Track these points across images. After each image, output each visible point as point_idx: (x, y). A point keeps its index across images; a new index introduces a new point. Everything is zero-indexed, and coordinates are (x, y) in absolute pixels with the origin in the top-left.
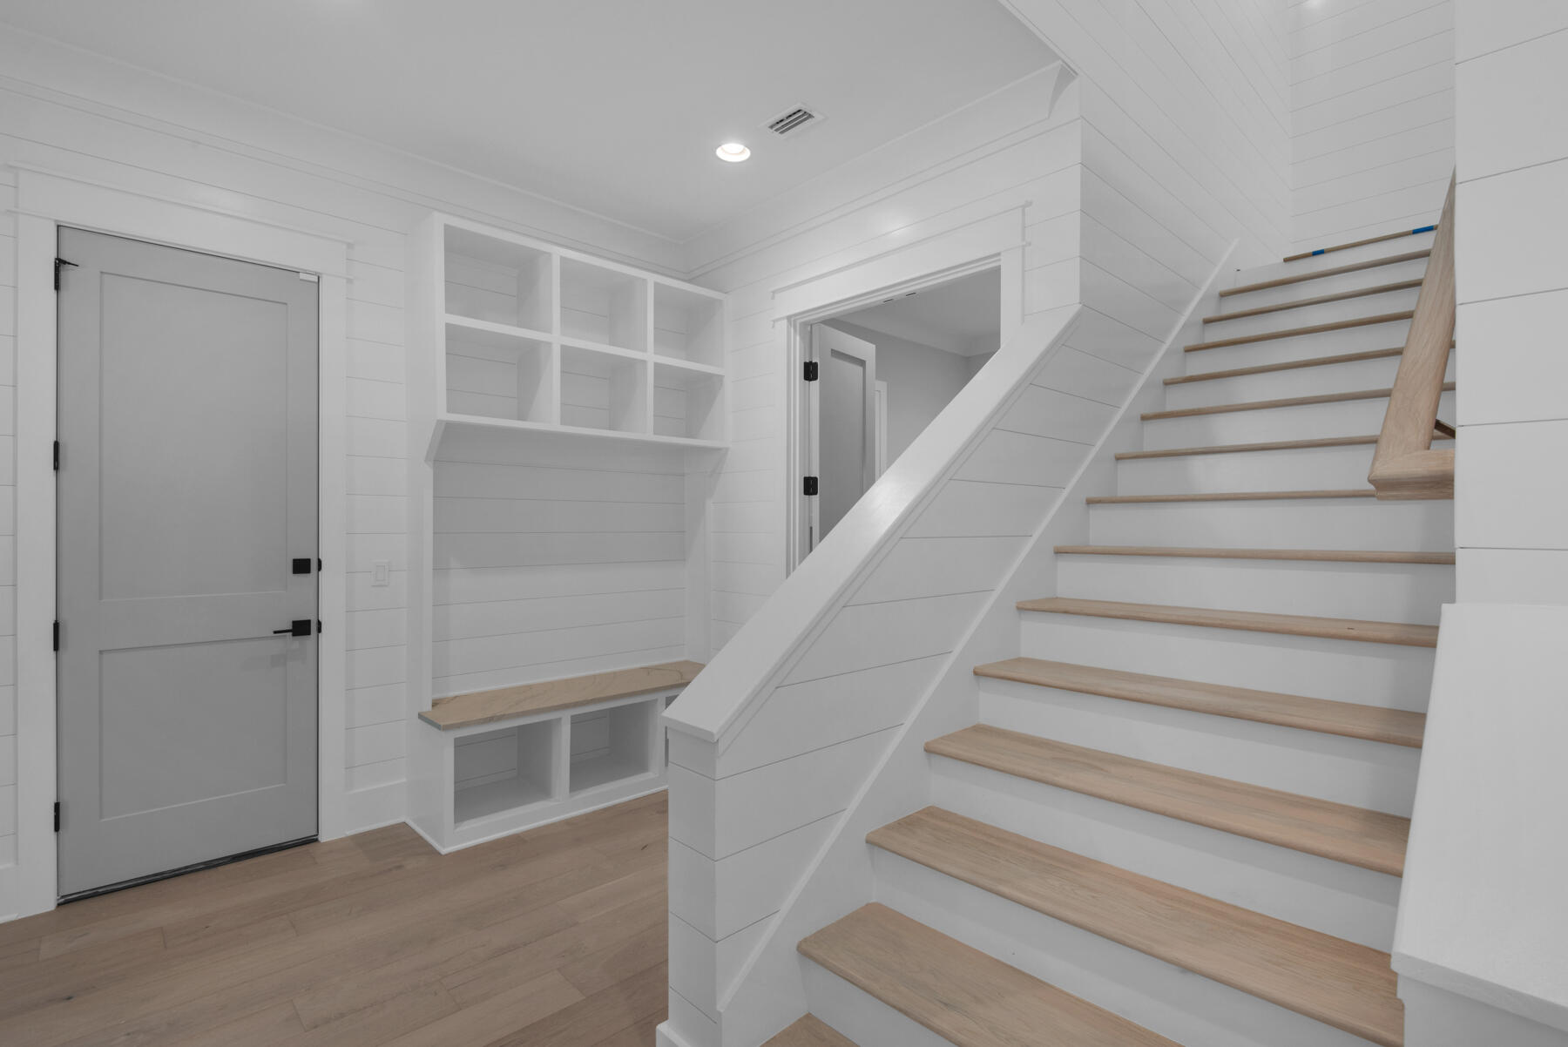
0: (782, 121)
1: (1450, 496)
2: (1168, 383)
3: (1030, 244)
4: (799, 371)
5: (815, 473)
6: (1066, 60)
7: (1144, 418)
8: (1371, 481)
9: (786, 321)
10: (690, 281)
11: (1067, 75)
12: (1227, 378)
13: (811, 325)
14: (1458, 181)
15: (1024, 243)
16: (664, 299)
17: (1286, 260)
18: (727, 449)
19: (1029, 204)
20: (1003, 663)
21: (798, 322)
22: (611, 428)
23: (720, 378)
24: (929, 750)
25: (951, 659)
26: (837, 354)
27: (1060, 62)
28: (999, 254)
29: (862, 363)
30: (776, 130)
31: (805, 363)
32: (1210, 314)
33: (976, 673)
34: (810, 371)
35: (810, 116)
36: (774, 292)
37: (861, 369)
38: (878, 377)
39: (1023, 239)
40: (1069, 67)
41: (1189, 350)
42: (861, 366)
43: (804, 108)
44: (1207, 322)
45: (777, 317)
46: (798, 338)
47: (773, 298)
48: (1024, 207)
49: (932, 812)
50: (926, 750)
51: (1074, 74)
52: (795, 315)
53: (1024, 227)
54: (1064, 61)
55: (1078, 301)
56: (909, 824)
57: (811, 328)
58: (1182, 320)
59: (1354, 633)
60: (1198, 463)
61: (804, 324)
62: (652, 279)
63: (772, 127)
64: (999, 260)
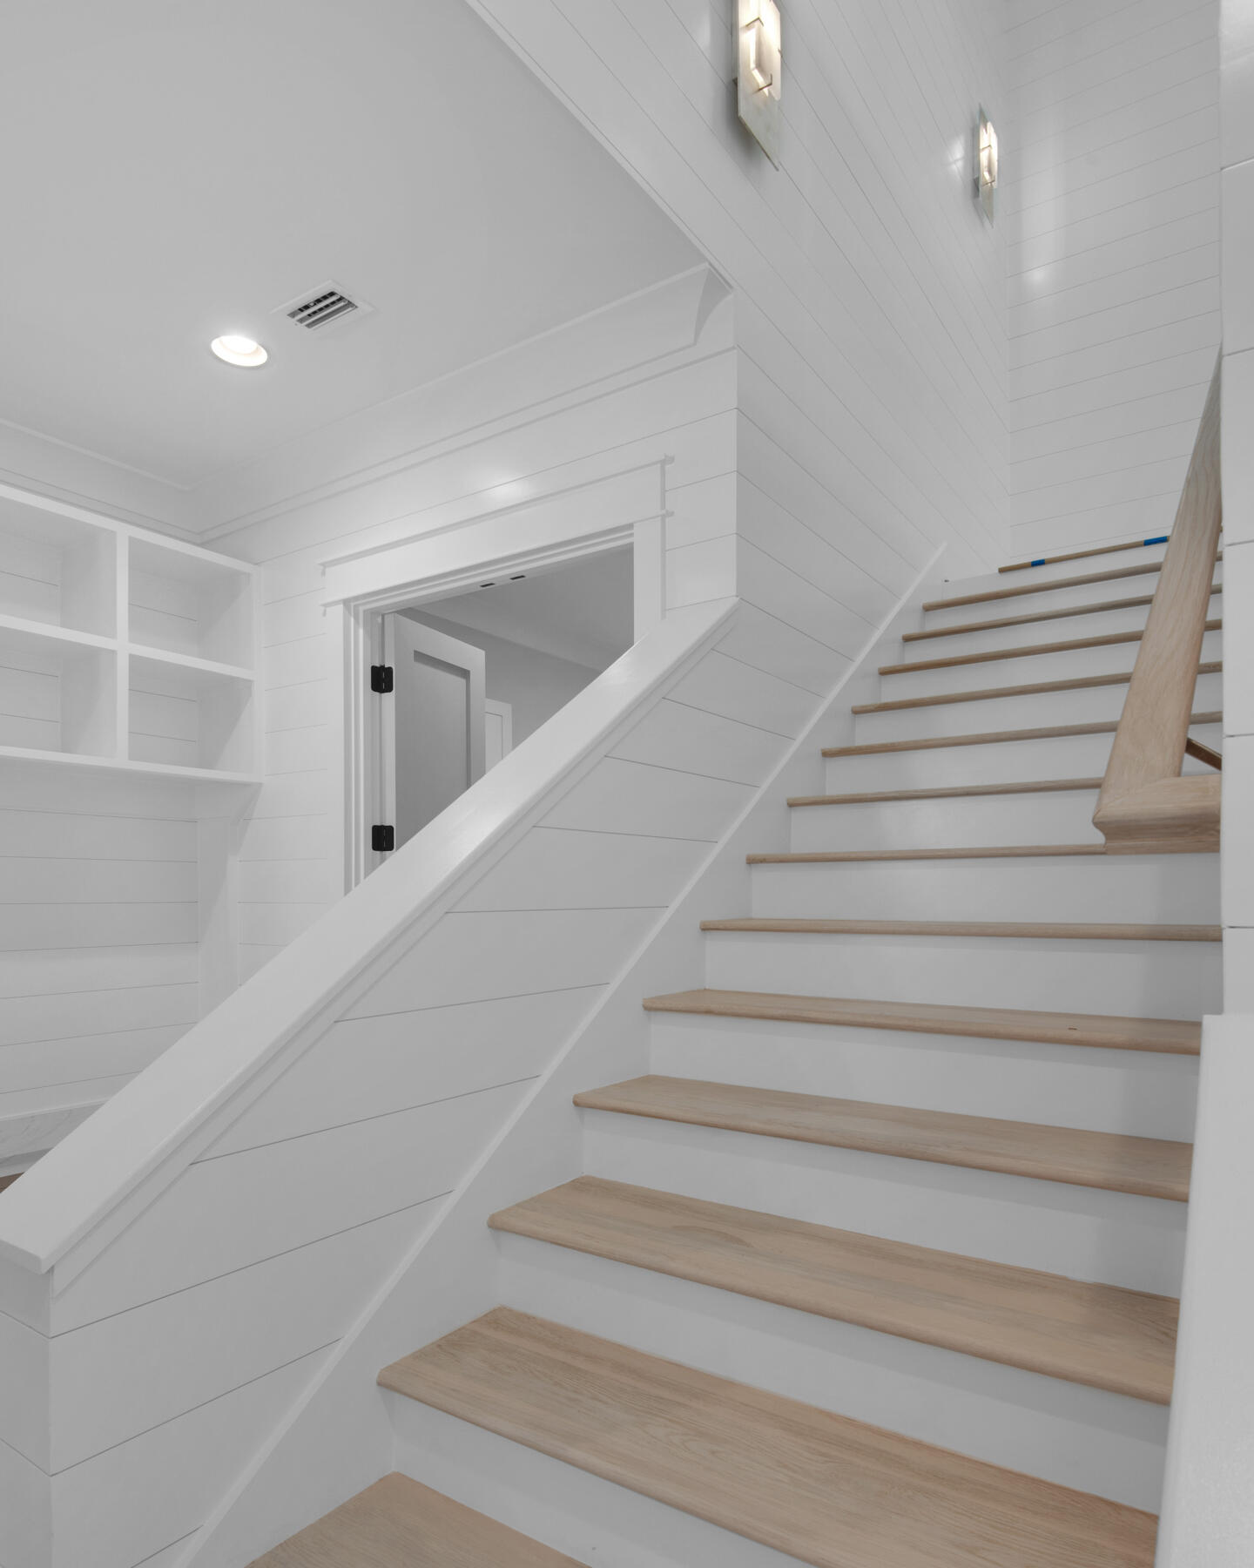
0: (307, 307)
1: (1214, 847)
2: (858, 712)
3: (672, 514)
4: (363, 679)
5: (390, 820)
6: (716, 265)
7: (827, 754)
8: (1099, 824)
9: (341, 606)
10: (202, 545)
11: (716, 285)
12: (928, 707)
13: (383, 616)
14: (1225, 352)
15: (664, 512)
16: (141, 560)
17: (1002, 571)
18: (260, 785)
19: (672, 460)
20: (621, 1085)
21: (361, 609)
22: (64, 750)
23: (248, 684)
24: (497, 1225)
25: (536, 1088)
26: (421, 657)
27: (707, 264)
28: (630, 526)
29: (464, 674)
30: (301, 321)
31: (373, 668)
32: (913, 629)
33: (576, 1104)
34: (381, 679)
35: (350, 304)
36: (325, 565)
37: (464, 681)
38: (490, 693)
39: (663, 506)
40: (717, 272)
41: (884, 673)
42: (464, 677)
43: (340, 291)
44: (908, 639)
45: (330, 600)
46: (361, 631)
47: (323, 573)
48: (664, 462)
49: (499, 1319)
50: (490, 1226)
51: (727, 287)
52: (356, 598)
53: (664, 491)
54: (711, 264)
55: (734, 593)
56: (454, 1345)
57: (383, 619)
58: (877, 635)
59: (1076, 1035)
60: (889, 811)
61: (372, 614)
62: (125, 533)
63: (293, 315)
64: (632, 535)
